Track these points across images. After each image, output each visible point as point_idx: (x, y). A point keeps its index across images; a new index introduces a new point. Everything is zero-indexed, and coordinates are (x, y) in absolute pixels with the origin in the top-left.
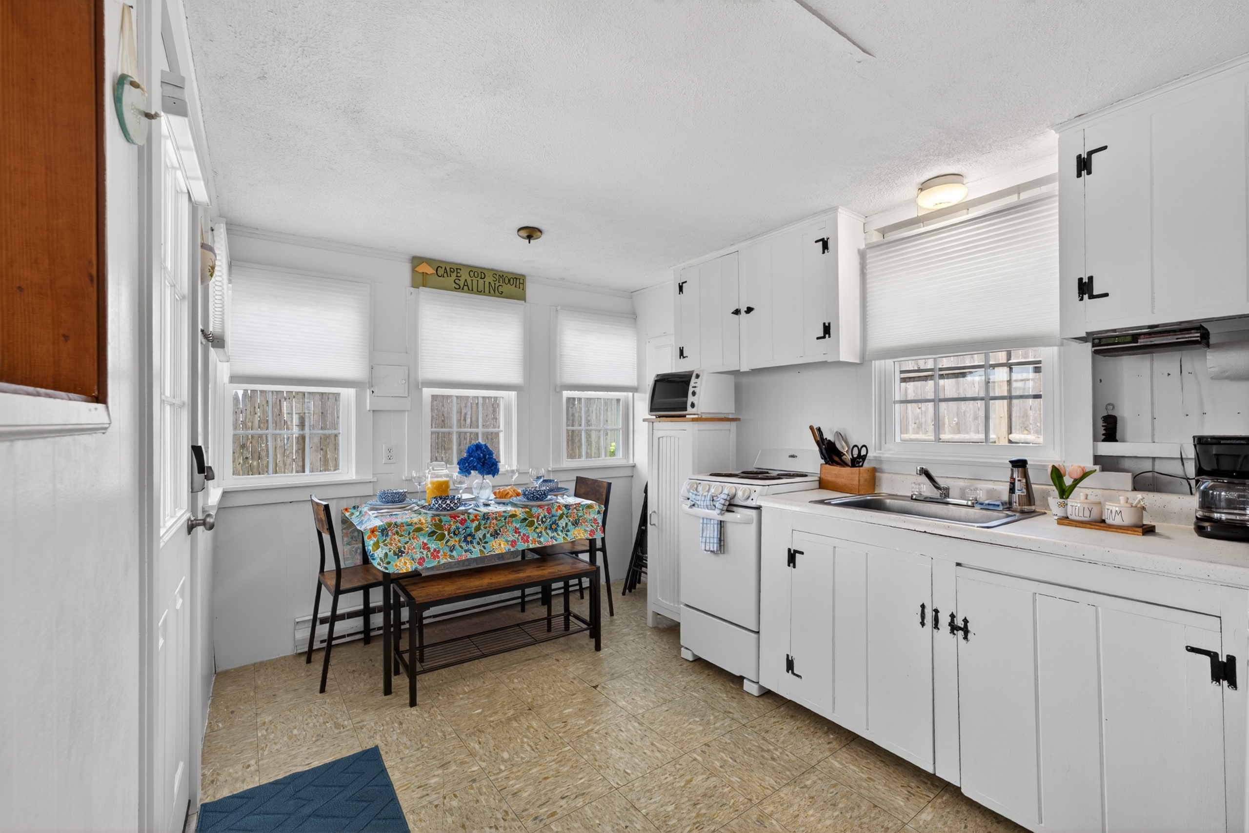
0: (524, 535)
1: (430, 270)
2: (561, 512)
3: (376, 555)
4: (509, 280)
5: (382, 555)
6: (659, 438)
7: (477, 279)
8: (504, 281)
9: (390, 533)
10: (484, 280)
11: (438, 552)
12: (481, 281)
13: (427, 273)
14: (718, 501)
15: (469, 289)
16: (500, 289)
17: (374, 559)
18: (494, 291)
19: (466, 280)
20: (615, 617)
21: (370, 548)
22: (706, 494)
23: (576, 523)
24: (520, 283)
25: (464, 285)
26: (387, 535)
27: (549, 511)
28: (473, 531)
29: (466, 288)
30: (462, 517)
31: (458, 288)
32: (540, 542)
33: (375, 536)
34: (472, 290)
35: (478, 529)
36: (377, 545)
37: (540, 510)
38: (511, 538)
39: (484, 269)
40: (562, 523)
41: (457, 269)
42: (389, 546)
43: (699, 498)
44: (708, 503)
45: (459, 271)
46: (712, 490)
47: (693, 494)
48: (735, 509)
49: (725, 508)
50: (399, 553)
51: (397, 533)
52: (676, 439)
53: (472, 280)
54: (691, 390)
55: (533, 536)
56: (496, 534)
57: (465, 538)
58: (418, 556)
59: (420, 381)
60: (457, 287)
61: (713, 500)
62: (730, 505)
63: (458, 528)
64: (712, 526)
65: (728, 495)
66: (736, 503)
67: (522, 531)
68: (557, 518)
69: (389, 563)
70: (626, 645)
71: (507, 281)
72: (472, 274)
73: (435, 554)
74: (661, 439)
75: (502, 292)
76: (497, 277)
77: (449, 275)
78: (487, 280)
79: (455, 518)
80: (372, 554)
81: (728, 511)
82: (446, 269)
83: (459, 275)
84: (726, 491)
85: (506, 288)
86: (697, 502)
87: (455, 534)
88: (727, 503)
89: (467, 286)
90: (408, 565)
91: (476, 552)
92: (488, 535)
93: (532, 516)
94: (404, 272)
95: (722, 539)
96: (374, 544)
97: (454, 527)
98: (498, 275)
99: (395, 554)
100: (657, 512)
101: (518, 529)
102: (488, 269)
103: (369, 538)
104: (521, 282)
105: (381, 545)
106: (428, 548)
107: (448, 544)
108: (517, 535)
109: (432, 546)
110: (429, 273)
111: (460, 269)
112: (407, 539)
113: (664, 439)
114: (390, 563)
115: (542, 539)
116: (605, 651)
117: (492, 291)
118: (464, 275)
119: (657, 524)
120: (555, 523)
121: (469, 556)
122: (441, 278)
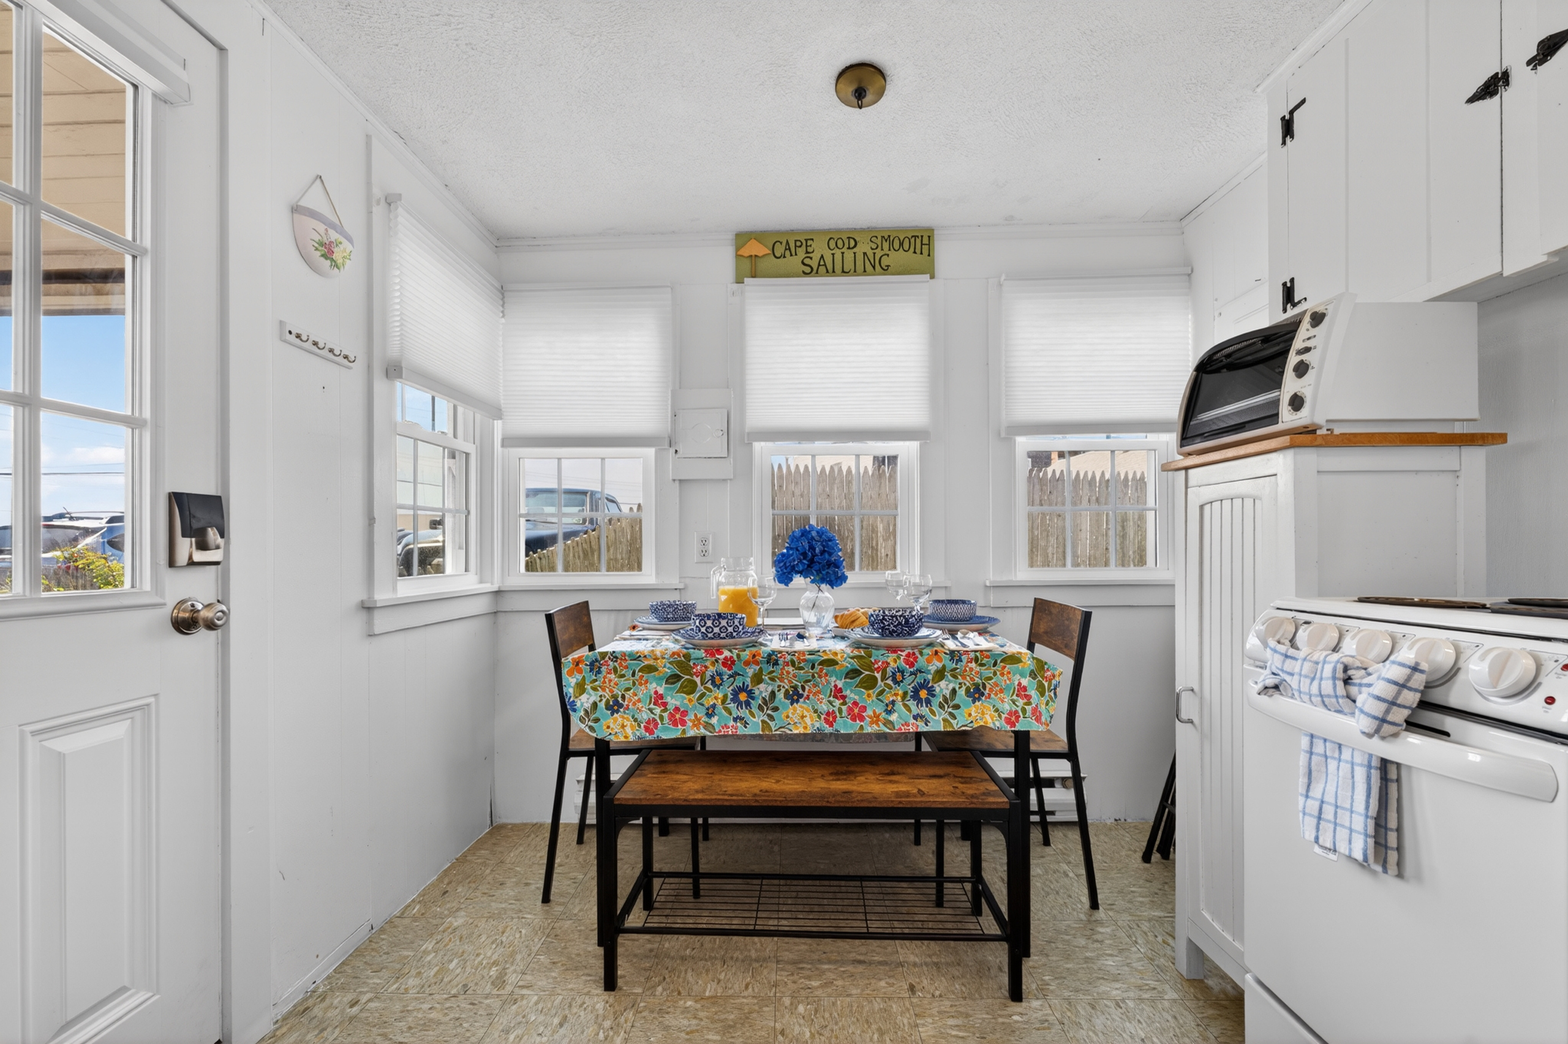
0: (855, 704)
1: (760, 250)
2: (940, 665)
3: (578, 704)
4: (901, 244)
5: (587, 705)
6: (1202, 507)
7: (843, 250)
8: (891, 244)
9: (604, 669)
10: (855, 250)
11: (685, 713)
12: (849, 255)
13: (756, 256)
14: (1369, 685)
15: (827, 272)
16: (885, 261)
17: (575, 710)
18: (874, 267)
19: (822, 256)
20: (1101, 914)
21: (571, 690)
22: (1319, 656)
23: (977, 693)
24: (922, 244)
25: (819, 265)
26: (599, 672)
27: (911, 660)
28: (748, 681)
29: (822, 269)
30: (727, 653)
31: (810, 272)
32: (888, 723)
33: (580, 671)
34: (834, 272)
35: (758, 679)
36: (581, 688)
37: (891, 657)
38: (824, 707)
39: (855, 230)
40: (943, 687)
41: (806, 240)
42: (600, 693)
43: (1296, 667)
44: (1327, 687)
45: (809, 243)
46: (1349, 647)
47: (1275, 651)
48: (1450, 723)
49: (1399, 715)
50: (614, 706)
51: (615, 670)
52: (1249, 503)
53: (833, 254)
54: (1293, 360)
55: (874, 707)
56: (794, 696)
57: (736, 693)
58: (645, 716)
59: (747, 431)
60: (808, 270)
61: (1347, 681)
62: (1425, 704)
63: (720, 674)
64: (1345, 767)
65: (1415, 669)
66: (1454, 701)
67: (851, 695)
68: (930, 677)
69: (597, 720)
70: (1093, 1008)
71: (896, 245)
72: (832, 244)
73: (678, 717)
74: (1207, 508)
75: (888, 266)
76: (879, 241)
77: (794, 253)
78: (859, 250)
79: (713, 655)
80: (574, 701)
81: (1412, 725)
82: (787, 242)
83: (810, 249)
84: (1407, 654)
85: (896, 258)
86: (1288, 678)
87: (714, 683)
88: (1411, 698)
89: (825, 265)
90: (629, 730)
91: (755, 724)
92: (780, 695)
93: (870, 667)
94: (724, 260)
95: (1392, 823)
96: (577, 684)
97: (712, 669)
98: (880, 238)
99: (608, 707)
100: (1196, 689)
101: (840, 690)
102: (862, 231)
103: (570, 673)
104: (925, 241)
105: (588, 687)
106: (665, 704)
107: (704, 701)
108: (837, 703)
109: (674, 700)
110: (760, 254)
111: (812, 240)
112: (630, 684)
113: (1217, 505)
114: (599, 720)
115: (894, 717)
116: (1033, 1006)
117: (869, 268)
118: (819, 249)
119: (1196, 721)
120: (924, 685)
121: (741, 730)
122: (782, 259)
